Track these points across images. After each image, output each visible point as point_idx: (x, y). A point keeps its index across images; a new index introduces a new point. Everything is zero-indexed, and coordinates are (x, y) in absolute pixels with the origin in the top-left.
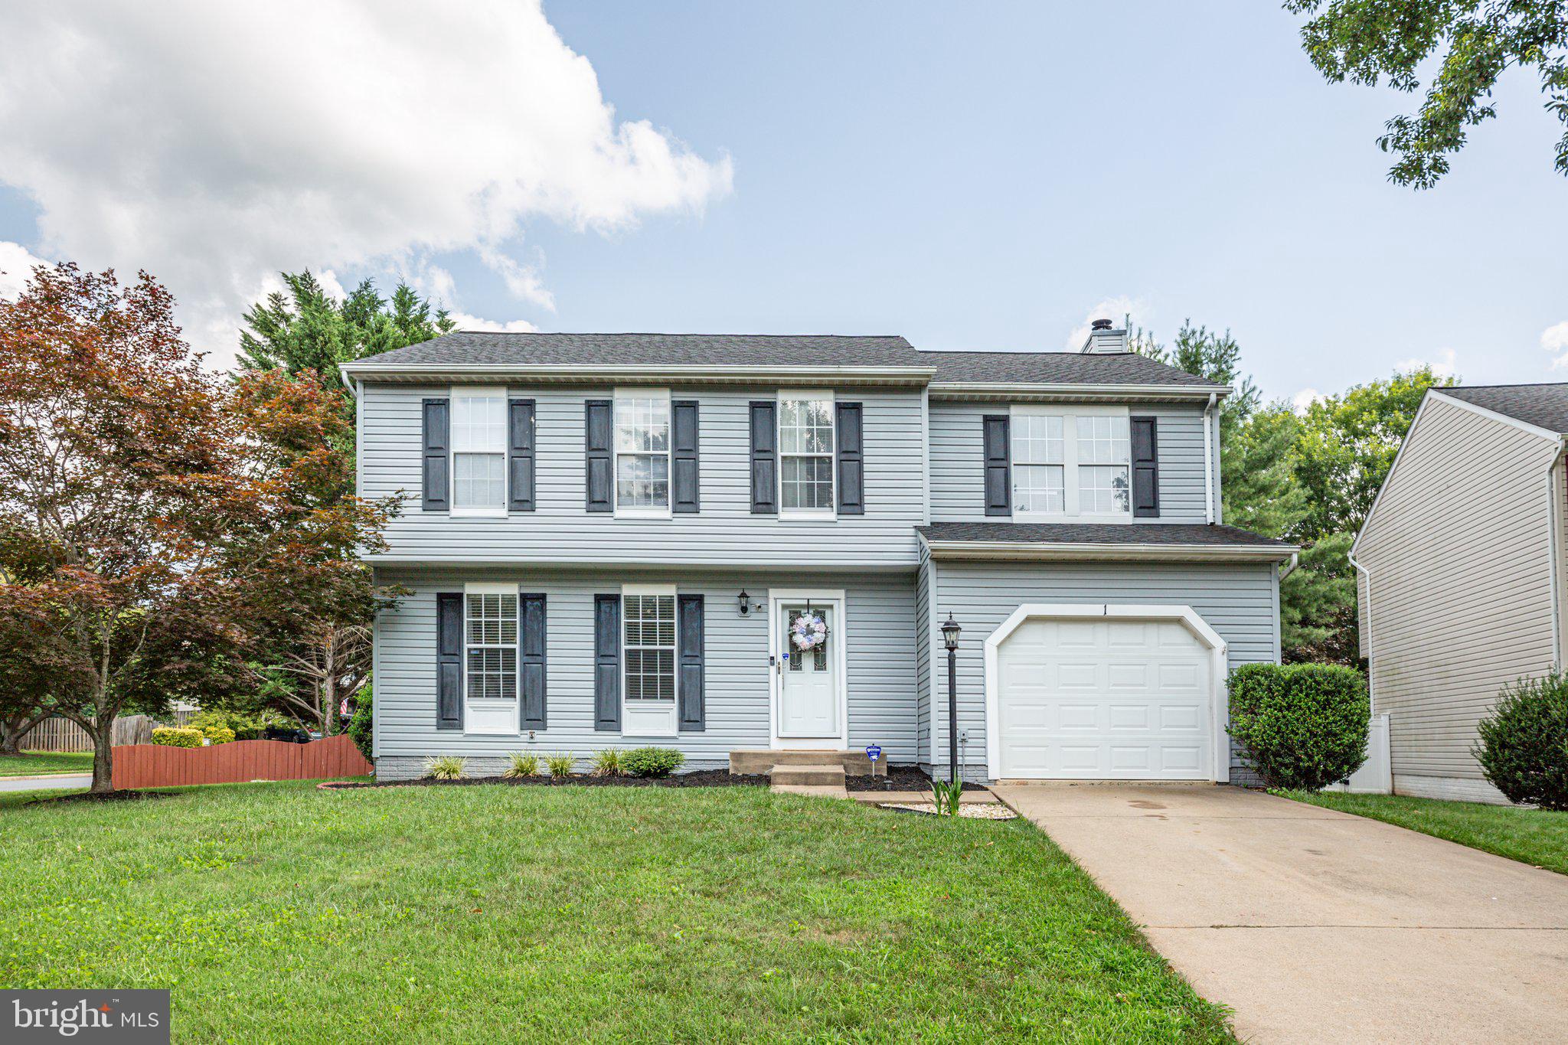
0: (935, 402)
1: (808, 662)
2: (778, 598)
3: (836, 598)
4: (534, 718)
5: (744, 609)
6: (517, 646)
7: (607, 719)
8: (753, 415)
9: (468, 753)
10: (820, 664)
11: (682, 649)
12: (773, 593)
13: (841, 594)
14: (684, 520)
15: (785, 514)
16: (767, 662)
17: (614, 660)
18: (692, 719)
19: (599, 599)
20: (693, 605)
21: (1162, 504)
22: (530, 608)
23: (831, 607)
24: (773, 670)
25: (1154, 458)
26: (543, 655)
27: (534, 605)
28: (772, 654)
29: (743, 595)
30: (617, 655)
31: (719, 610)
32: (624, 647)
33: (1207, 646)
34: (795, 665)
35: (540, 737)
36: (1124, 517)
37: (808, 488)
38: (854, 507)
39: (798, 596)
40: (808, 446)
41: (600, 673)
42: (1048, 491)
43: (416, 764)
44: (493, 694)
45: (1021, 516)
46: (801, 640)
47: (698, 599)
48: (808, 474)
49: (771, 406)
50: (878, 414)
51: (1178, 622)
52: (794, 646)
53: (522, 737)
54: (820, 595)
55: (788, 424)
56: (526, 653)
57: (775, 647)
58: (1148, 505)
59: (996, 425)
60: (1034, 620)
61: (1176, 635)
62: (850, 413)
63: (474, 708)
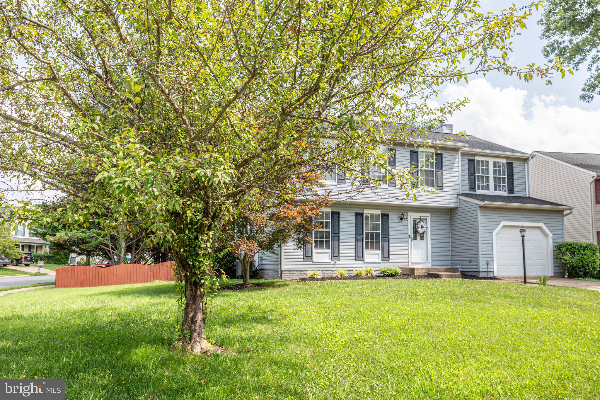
0: (463, 154)
1: (418, 237)
2: (412, 216)
3: (428, 216)
4: (336, 257)
5: (401, 219)
6: (330, 230)
7: (359, 257)
8: (411, 155)
10: (422, 238)
11: (382, 232)
12: (410, 214)
13: (429, 215)
14: (391, 190)
16: (407, 237)
17: (361, 236)
18: (386, 257)
19: (357, 214)
20: (386, 217)
21: (515, 190)
22: (335, 217)
23: (426, 219)
24: (410, 240)
25: (512, 176)
26: (339, 233)
27: (336, 215)
28: (409, 234)
29: (403, 214)
30: (363, 234)
31: (393, 219)
32: (365, 231)
33: (546, 235)
34: (415, 238)
35: (338, 263)
36: (505, 194)
37: (427, 180)
38: (440, 187)
39: (417, 215)
40: (427, 166)
41: (357, 240)
42: (485, 184)
43: (296, 273)
44: (322, 247)
45: (479, 192)
46: (420, 230)
47: (388, 215)
48: (427, 175)
49: (417, 152)
50: (447, 157)
51: (539, 228)
52: (415, 232)
53: (333, 263)
54: (423, 215)
55: (422, 159)
56: (333, 233)
57: (411, 232)
58: (511, 190)
59: (471, 162)
60: (504, 226)
61: (538, 232)
62: (439, 156)
63: (316, 252)
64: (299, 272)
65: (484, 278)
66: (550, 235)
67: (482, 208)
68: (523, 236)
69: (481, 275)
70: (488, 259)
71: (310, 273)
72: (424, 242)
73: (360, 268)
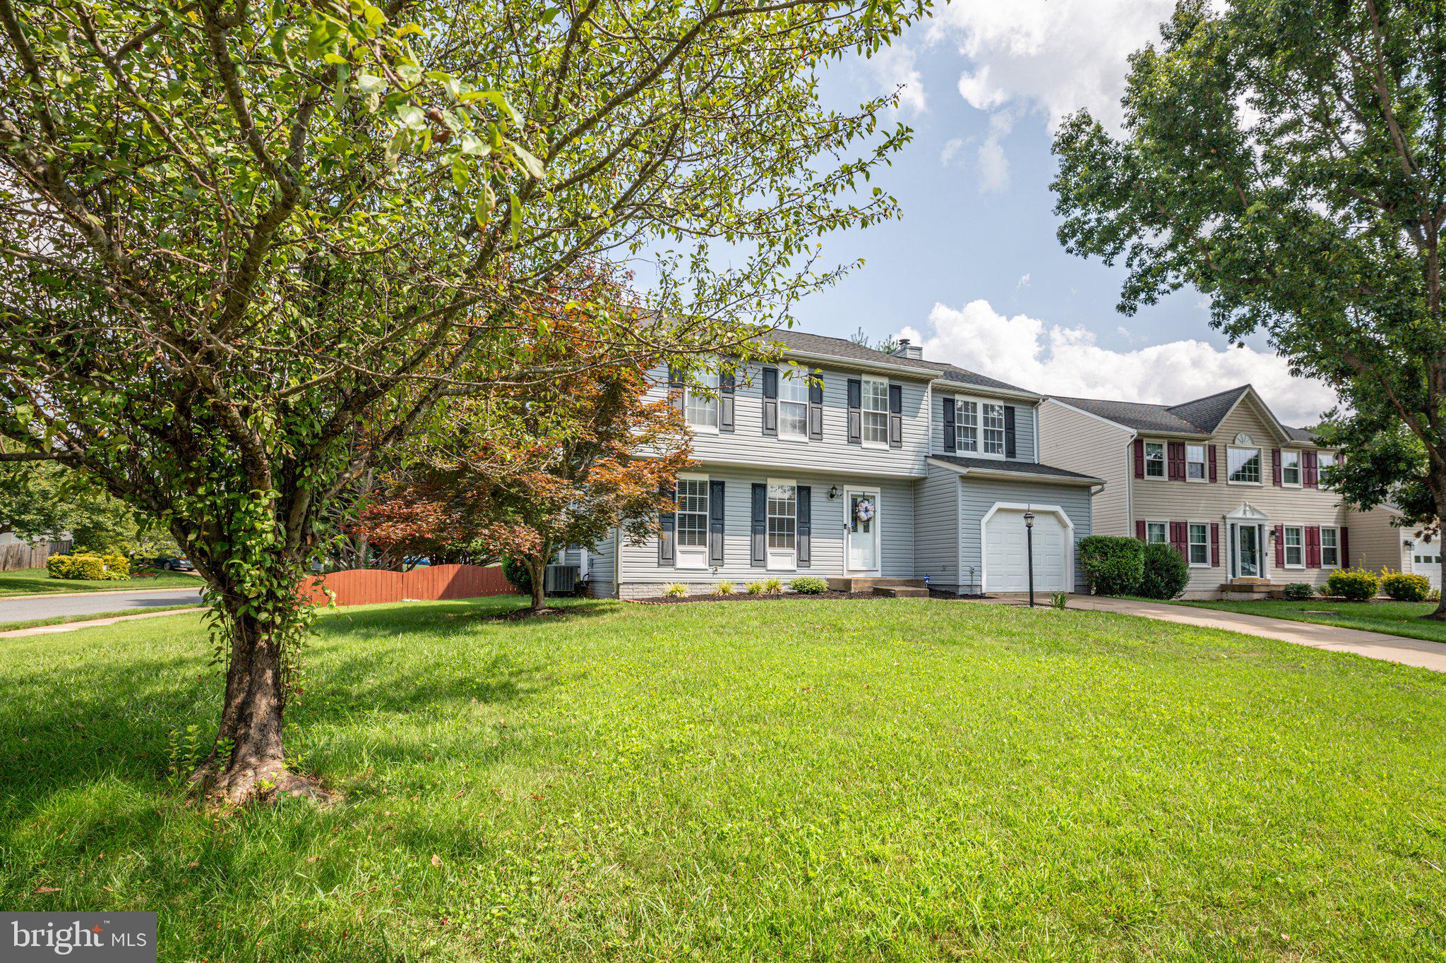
0: (934, 390)
1: (860, 527)
2: (849, 491)
3: (876, 491)
4: (717, 559)
5: (832, 496)
6: (707, 513)
7: (758, 560)
8: (849, 386)
9: (689, 580)
10: (866, 530)
11: (799, 518)
12: (846, 487)
13: (878, 490)
14: (814, 445)
15: (865, 444)
16: (842, 527)
17: (762, 524)
18: (804, 561)
19: (755, 486)
20: (805, 492)
21: (1017, 452)
22: (716, 490)
23: (874, 497)
24: (846, 532)
25: (1013, 429)
26: (723, 519)
27: (718, 488)
28: (845, 522)
29: (834, 488)
30: (764, 521)
31: (818, 497)
32: (768, 516)
33: (1065, 526)
34: (855, 529)
35: (720, 570)
36: (1000, 456)
37: (875, 430)
38: (897, 443)
39: (858, 490)
40: (876, 407)
41: (754, 531)
42: (970, 441)
43: (644, 587)
44: (692, 543)
45: (960, 453)
46: (863, 515)
47: (809, 489)
48: (875, 423)
49: (859, 382)
50: (908, 392)
51: (1053, 513)
52: (855, 518)
53: (711, 571)
54: (869, 490)
55: (867, 394)
56: (712, 518)
57: (847, 519)
58: (1011, 452)
59: (949, 403)
60: (1000, 510)
61: (1052, 520)
62: (896, 391)
63: (682, 552)
64: (651, 587)
65: (965, 596)
66: (1071, 525)
67: (965, 479)
68: (1029, 526)
69: (961, 591)
70: (972, 564)
71: (669, 588)
72: (869, 536)
73: (759, 579)
